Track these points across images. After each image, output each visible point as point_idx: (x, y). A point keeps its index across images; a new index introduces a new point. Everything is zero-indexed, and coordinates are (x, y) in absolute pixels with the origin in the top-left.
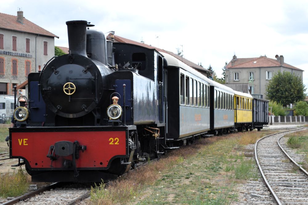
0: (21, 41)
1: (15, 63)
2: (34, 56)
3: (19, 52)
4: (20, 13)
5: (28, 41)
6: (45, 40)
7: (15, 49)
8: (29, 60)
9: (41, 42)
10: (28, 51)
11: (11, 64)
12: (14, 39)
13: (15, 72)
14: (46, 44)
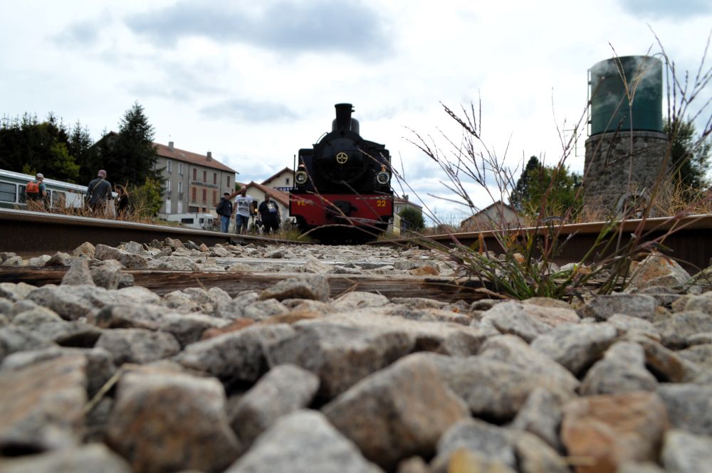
0: (210, 174)
1: (205, 192)
2: (219, 187)
3: (209, 183)
4: (209, 154)
5: (215, 175)
6: (228, 175)
7: (205, 181)
8: (216, 190)
9: (225, 176)
10: (215, 183)
11: (202, 192)
12: (205, 173)
13: (204, 199)
14: (229, 178)
